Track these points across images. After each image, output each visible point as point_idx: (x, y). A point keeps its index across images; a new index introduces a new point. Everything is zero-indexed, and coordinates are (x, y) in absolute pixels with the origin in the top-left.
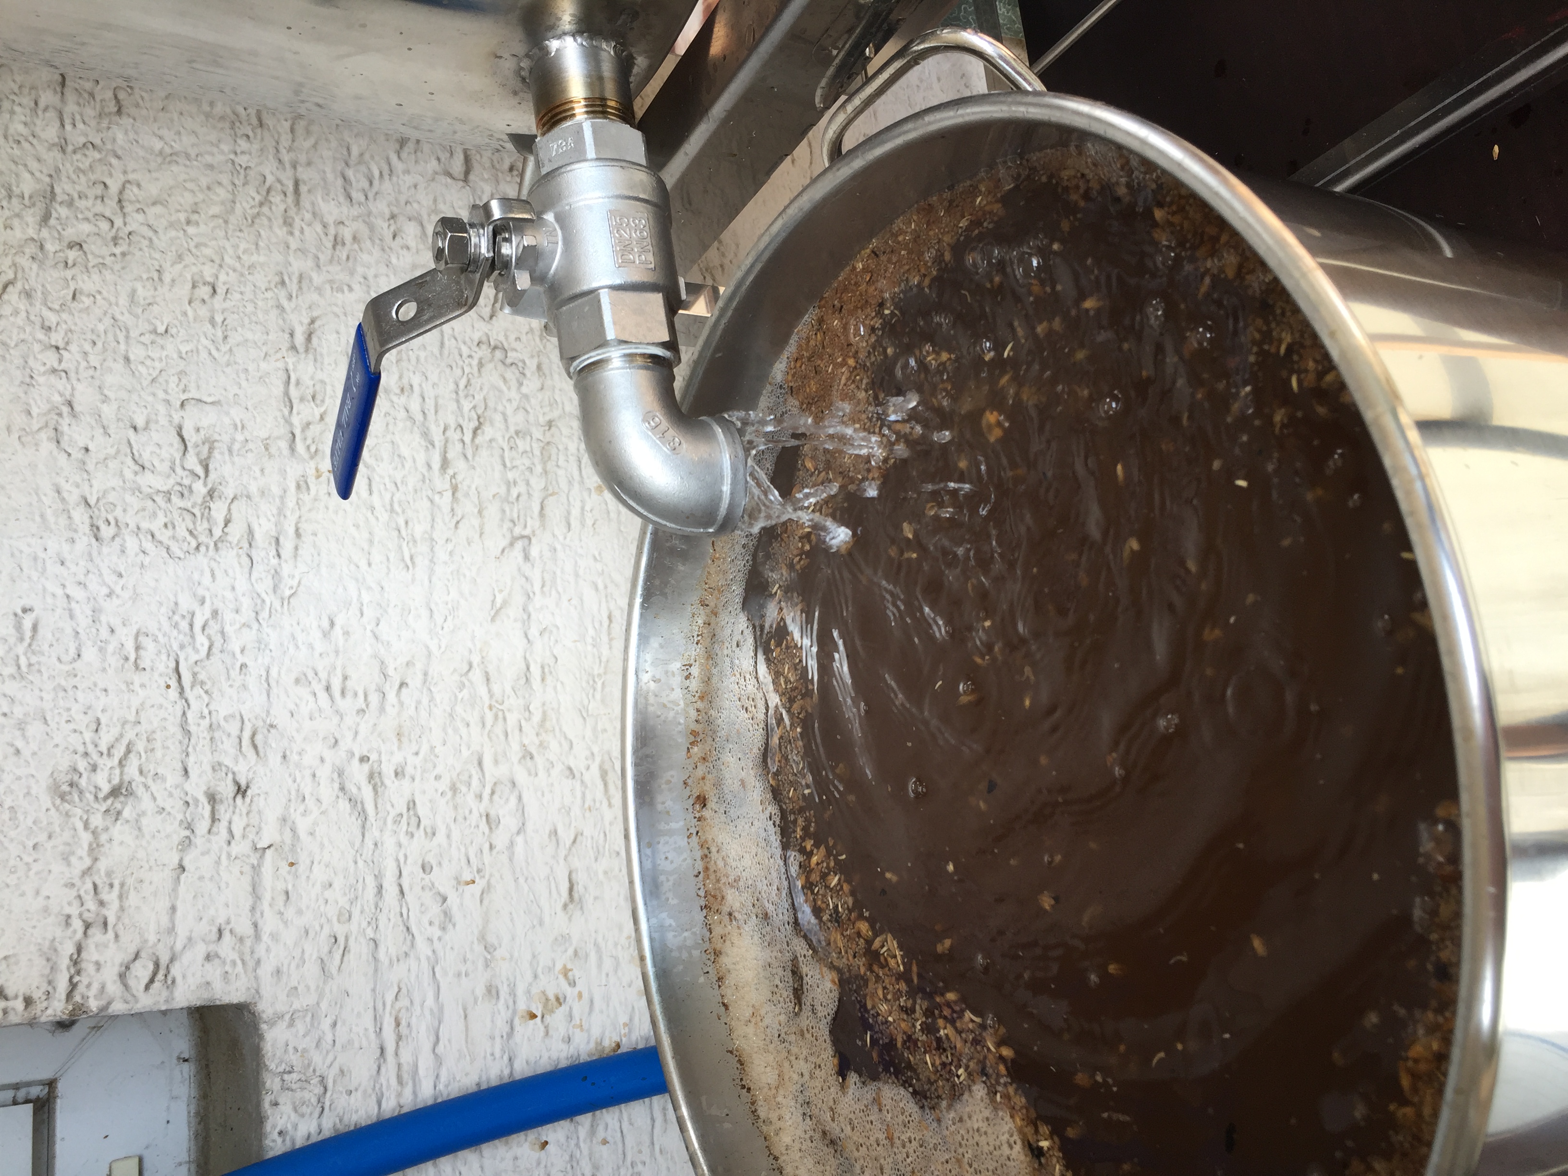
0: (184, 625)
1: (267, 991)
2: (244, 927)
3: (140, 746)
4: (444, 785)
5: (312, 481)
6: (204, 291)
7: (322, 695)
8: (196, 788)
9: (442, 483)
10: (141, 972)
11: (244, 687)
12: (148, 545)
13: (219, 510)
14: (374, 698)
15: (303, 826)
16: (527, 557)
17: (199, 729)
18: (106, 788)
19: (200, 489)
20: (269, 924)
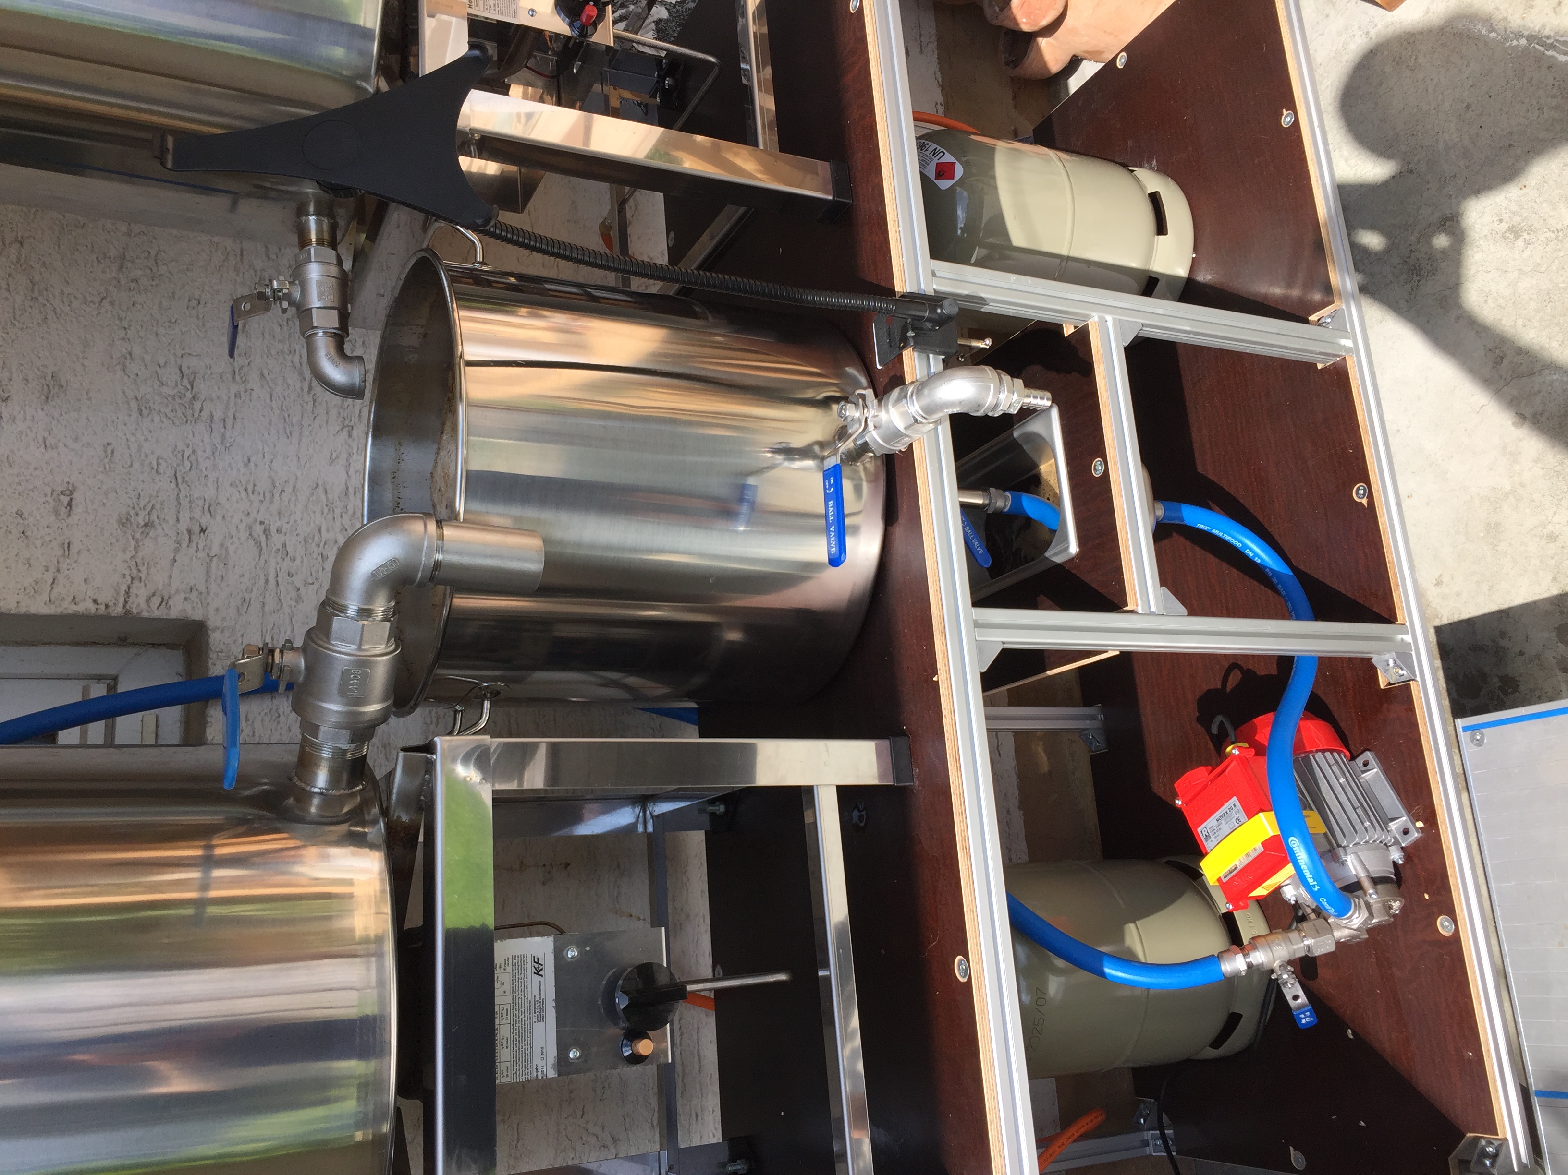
0: (179, 455)
1: (211, 612)
2: (202, 588)
3: (158, 507)
4: (301, 539)
5: (242, 394)
6: (194, 303)
7: (243, 493)
8: (183, 527)
9: (308, 398)
10: (156, 601)
11: (206, 485)
12: (164, 419)
13: (197, 405)
14: (268, 496)
15: (231, 549)
16: (350, 436)
17: (185, 503)
18: (142, 523)
19: (189, 395)
20: (214, 588)
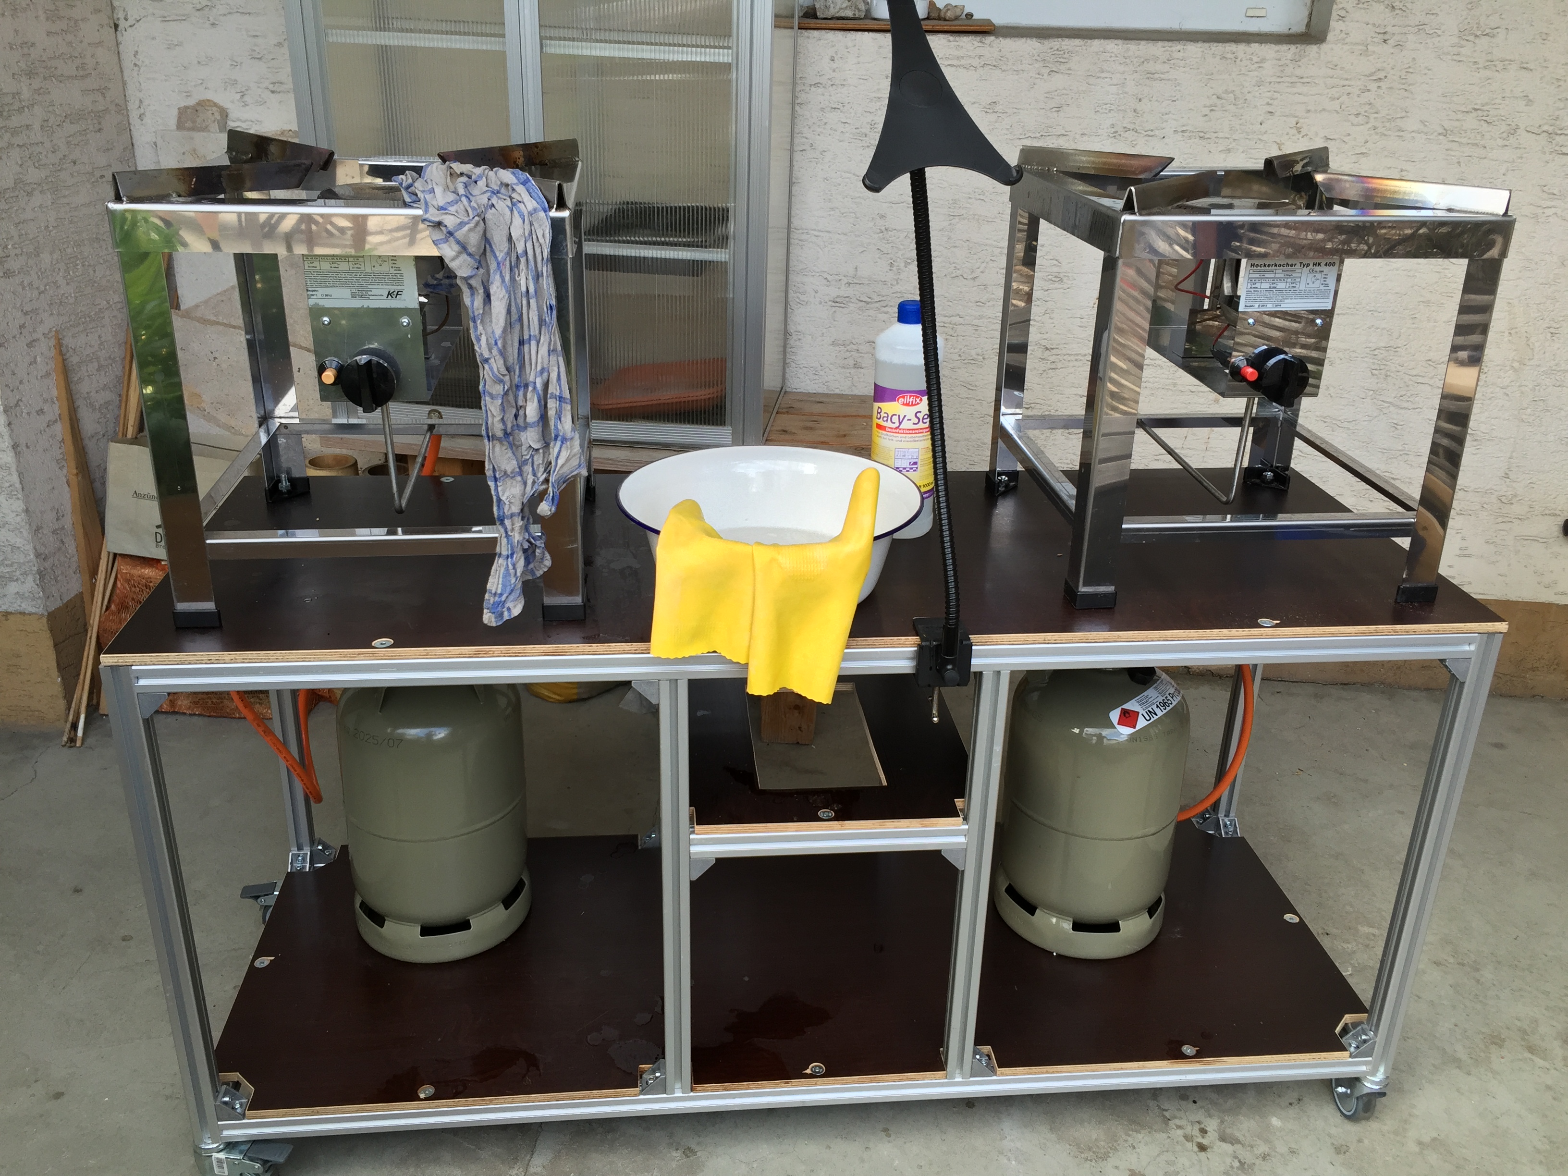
0: (1437, 27)
1: (1330, 46)
2: (1347, 40)
3: (1404, 14)
4: (1372, 101)
5: (1477, 66)
6: (1544, 37)
7: (1408, 66)
8: (1389, 29)
9: (1469, 108)
10: (1342, 13)
11: (1415, 43)
12: (1463, 17)
13: (1471, 38)
14: (1404, 81)
15: (1371, 58)
16: (1440, 134)
17: (1405, 30)
18: (1394, 5)
19: (1479, 33)
20: (1346, 47)
